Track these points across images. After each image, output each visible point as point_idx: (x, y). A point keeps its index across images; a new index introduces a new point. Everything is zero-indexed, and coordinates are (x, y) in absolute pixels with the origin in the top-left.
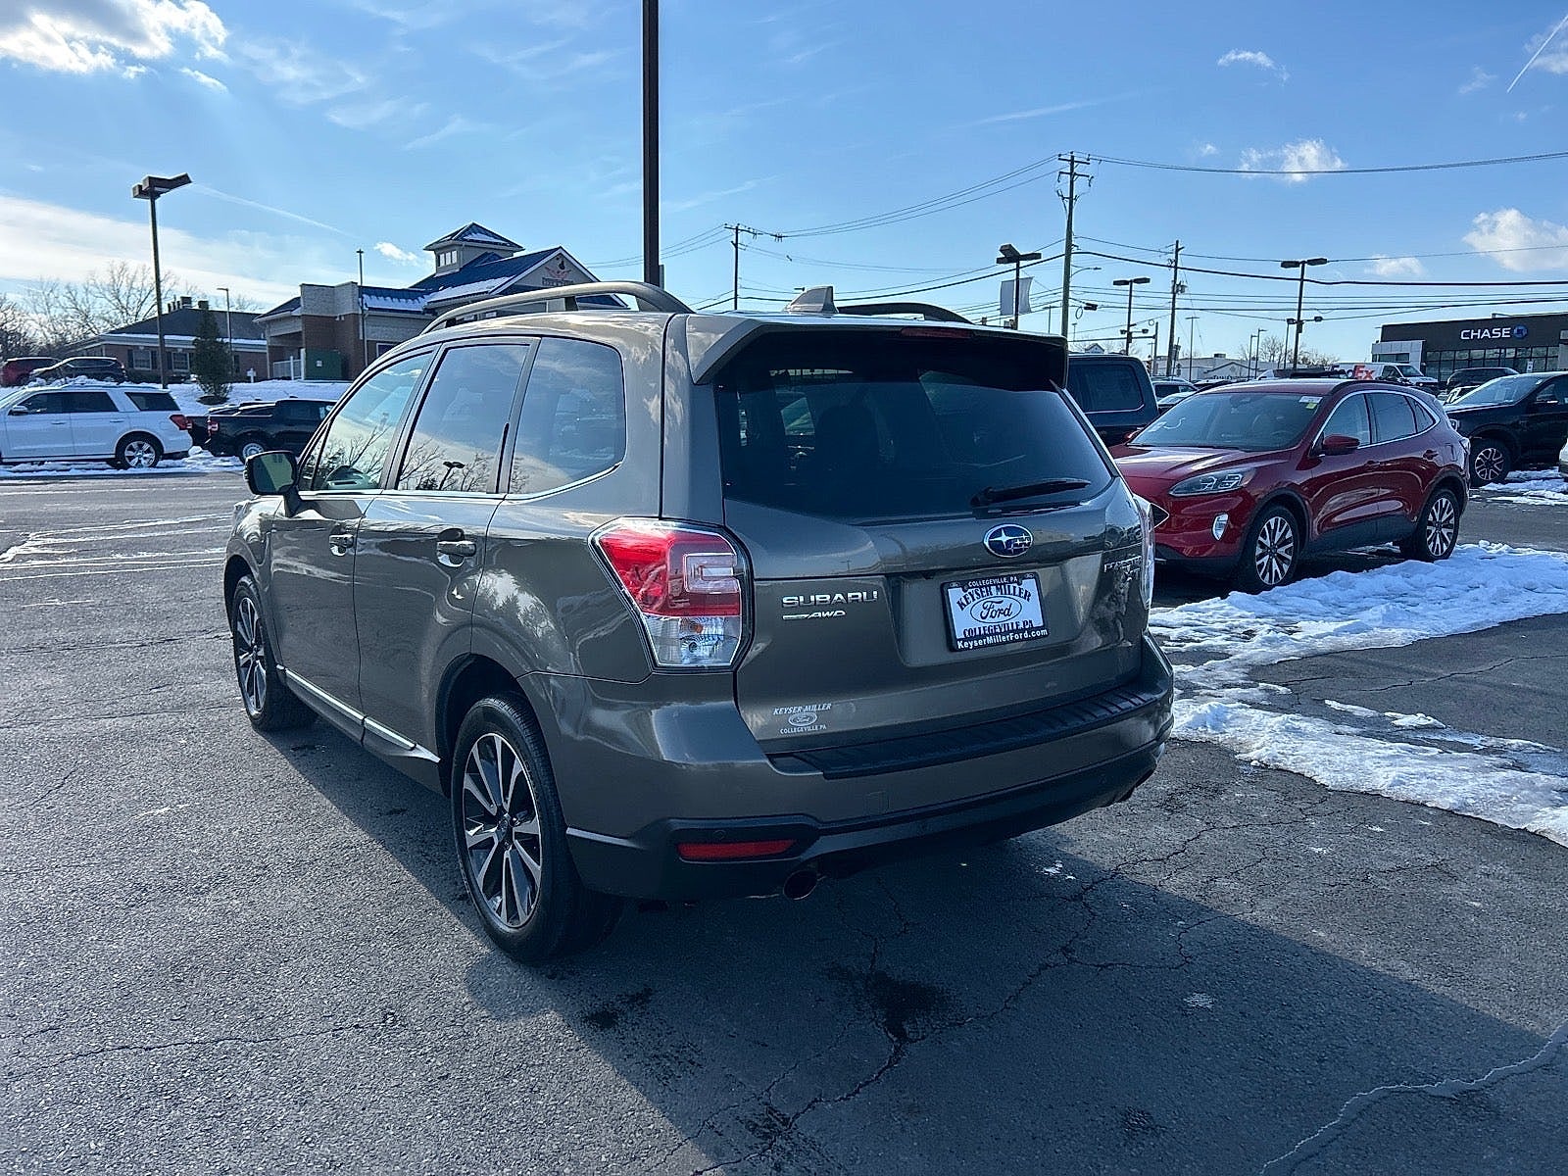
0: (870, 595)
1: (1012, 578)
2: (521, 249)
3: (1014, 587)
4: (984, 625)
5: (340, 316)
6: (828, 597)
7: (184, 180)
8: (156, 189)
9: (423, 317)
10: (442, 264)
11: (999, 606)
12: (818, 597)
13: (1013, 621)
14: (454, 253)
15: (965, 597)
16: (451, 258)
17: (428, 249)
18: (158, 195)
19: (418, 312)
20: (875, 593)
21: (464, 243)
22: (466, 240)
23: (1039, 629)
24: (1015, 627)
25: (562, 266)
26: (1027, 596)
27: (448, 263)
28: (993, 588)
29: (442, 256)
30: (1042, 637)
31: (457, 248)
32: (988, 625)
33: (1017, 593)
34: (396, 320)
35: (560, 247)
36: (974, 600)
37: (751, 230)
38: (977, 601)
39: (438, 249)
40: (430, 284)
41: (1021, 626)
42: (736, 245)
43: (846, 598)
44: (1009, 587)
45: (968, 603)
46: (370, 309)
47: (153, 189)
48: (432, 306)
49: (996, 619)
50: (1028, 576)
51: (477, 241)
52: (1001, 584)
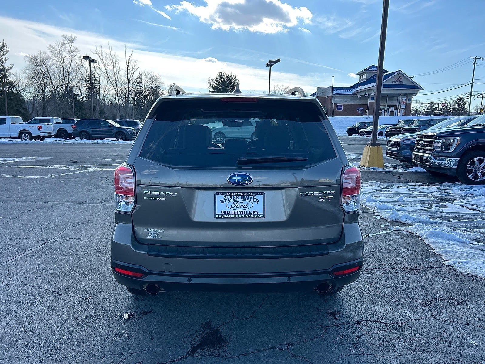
0: (174, 194)
1: (250, 194)
2: (388, 72)
3: (251, 197)
4: (232, 210)
5: (327, 97)
6: (159, 193)
7: (278, 61)
8: (272, 64)
9: (352, 96)
10: (361, 79)
11: (242, 204)
12: (155, 192)
13: (247, 210)
14: (365, 75)
15: (225, 199)
16: (364, 77)
17: (357, 74)
18: (272, 65)
19: (351, 94)
20: (176, 193)
21: (369, 71)
22: (369, 70)
23: (260, 214)
24: (248, 213)
25: (400, 77)
26: (257, 201)
27: (363, 78)
28: (240, 197)
29: (361, 76)
30: (261, 218)
31: (366, 73)
32: (234, 210)
33: (252, 199)
34: (344, 97)
35: (400, 70)
36: (229, 200)
37: (482, 58)
38: (230, 200)
39: (360, 74)
40: (357, 85)
41: (252, 212)
42: (474, 64)
43: (165, 194)
44: (248, 197)
45: (226, 201)
46: (336, 94)
47: (271, 64)
48: (355, 92)
49: (239, 208)
50: (259, 193)
51: (373, 71)
52: (244, 196)
